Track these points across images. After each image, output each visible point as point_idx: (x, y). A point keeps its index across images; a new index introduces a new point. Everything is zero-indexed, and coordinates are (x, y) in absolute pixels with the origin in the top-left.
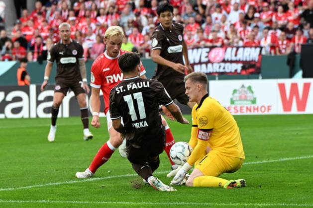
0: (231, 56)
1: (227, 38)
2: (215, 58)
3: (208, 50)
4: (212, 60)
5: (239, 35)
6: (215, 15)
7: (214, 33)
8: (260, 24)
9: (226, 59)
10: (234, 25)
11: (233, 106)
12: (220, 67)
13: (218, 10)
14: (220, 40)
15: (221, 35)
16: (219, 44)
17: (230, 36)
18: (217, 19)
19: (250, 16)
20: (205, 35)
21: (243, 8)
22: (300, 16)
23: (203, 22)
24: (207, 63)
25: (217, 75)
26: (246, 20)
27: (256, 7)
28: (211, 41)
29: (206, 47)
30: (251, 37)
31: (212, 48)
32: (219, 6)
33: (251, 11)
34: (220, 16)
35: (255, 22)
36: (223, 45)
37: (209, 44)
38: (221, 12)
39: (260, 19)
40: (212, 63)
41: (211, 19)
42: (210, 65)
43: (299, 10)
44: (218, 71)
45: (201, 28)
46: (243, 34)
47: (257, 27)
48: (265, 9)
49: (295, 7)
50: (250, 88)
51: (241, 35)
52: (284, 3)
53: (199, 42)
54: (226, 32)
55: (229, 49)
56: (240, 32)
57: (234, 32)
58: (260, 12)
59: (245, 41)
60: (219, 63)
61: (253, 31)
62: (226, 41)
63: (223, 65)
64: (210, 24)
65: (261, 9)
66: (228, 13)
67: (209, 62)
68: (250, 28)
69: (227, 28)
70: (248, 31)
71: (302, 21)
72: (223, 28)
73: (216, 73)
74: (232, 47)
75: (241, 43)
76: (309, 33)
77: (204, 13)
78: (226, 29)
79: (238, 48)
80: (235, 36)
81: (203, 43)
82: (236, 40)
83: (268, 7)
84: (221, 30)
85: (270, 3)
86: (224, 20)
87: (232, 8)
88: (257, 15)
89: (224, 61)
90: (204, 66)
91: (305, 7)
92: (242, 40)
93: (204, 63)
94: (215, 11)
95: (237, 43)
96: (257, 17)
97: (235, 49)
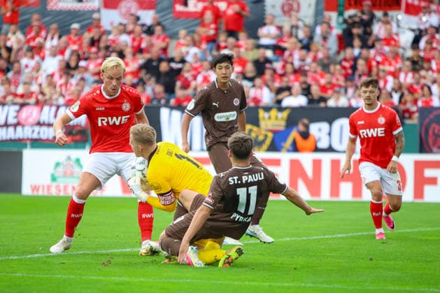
0: (49, 118)
1: (42, 93)
2: (26, 119)
3: (17, 108)
4: (22, 121)
5: (58, 89)
6: (24, 61)
7: (27, 86)
8: (87, 76)
9: (42, 122)
10: (52, 76)
11: (54, 184)
12: (33, 131)
13: (29, 54)
14: (34, 96)
15: (35, 88)
16: (32, 101)
17: (47, 90)
18: (27, 66)
19: (73, 64)
20: (13, 88)
21: (62, 52)
22: (141, 68)
23: (8, 70)
24: (15, 126)
25: (28, 143)
26: (68, 69)
27: (81, 53)
28: (22, 96)
29: (15, 104)
30: (76, 93)
31: (22, 105)
32: (31, 49)
33: (74, 58)
34: (32, 63)
35: (80, 73)
36: (37, 103)
37: (19, 100)
38: (32, 57)
39: (86, 69)
40: (23, 126)
41: (20, 67)
42: (19, 129)
43: (138, 59)
44: (30, 137)
45: (7, 79)
46: (63, 88)
47: (82, 79)
48: (92, 56)
49: (134, 55)
50: (78, 161)
51: (61, 90)
52: (118, 49)
53: (5, 97)
54: (40, 85)
55: (46, 109)
56: (61, 86)
57: (52, 84)
58: (86, 59)
59: (68, 98)
60: (32, 125)
61: (77, 85)
62: (40, 97)
63: (37, 129)
64: (19, 72)
65: (86, 55)
66: (43, 58)
67: (18, 124)
68: (73, 81)
69: (42, 79)
70: (71, 85)
71: (143, 74)
72: (37, 78)
73: (28, 139)
74: (51, 105)
75: (61, 101)
76: (153, 90)
77: (9, 57)
78: (40, 80)
79: (58, 107)
80: (53, 91)
81: (10, 98)
82: (55, 96)
83: (97, 53)
84: (34, 82)
85: (99, 49)
86: (38, 68)
87: (47, 53)
88: (82, 63)
89: (39, 124)
90: (11, 129)
91: (147, 56)
92: (64, 96)
93: (11, 125)
94: (25, 56)
95: (57, 99)
96: (82, 67)
97: (54, 109)
